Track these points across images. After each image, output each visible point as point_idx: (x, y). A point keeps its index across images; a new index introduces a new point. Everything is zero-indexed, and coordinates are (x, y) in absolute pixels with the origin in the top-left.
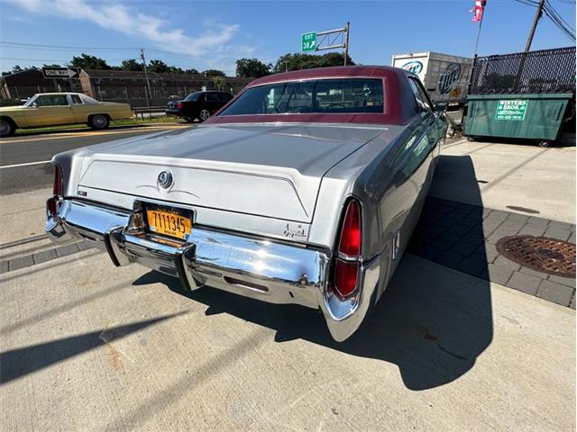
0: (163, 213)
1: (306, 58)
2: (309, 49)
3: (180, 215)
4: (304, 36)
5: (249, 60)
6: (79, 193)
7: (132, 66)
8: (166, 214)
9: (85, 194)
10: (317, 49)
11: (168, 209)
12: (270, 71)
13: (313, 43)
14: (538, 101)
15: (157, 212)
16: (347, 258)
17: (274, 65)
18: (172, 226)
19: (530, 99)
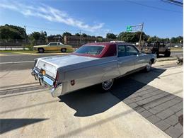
5: (110, 34)
7: (78, 35)
12: (117, 37)
13: (130, 29)
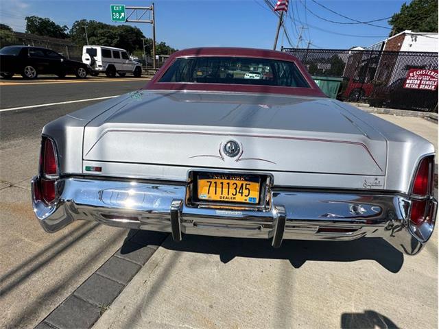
0: (222, 181)
1: (102, 26)
2: (119, 19)
3: (246, 180)
4: (113, 7)
5: (40, 19)
6: (88, 169)
8: (225, 181)
9: (99, 169)
10: (127, 21)
11: (229, 176)
12: (66, 32)
13: (123, 14)
14: (326, 82)
15: (213, 181)
16: (420, 198)
17: (70, 28)
18: (232, 191)
19: (321, 80)
